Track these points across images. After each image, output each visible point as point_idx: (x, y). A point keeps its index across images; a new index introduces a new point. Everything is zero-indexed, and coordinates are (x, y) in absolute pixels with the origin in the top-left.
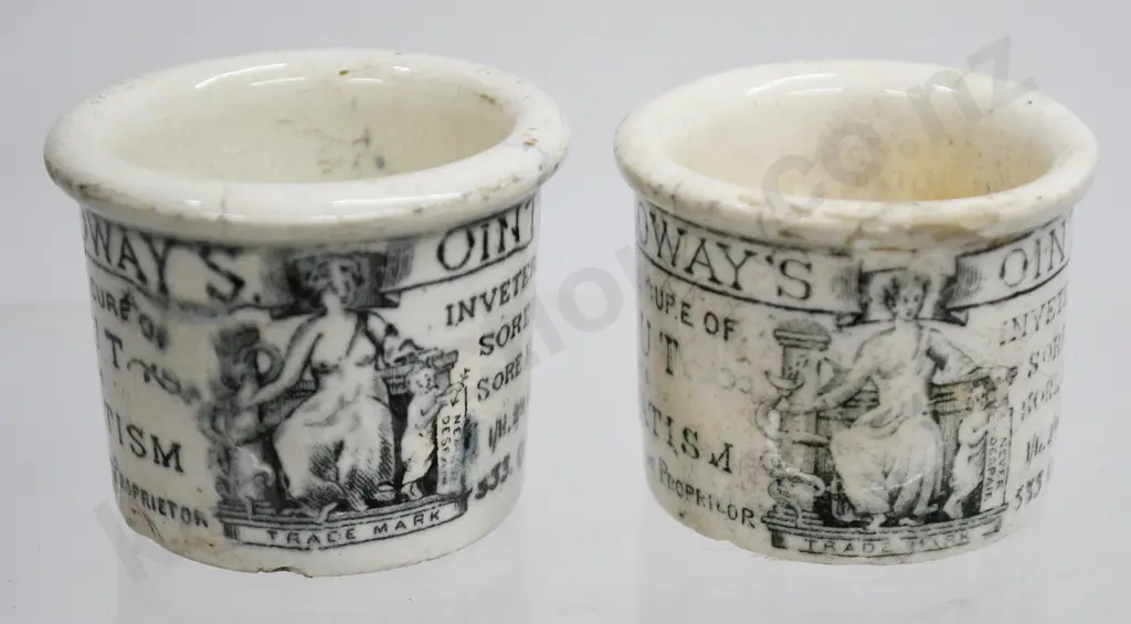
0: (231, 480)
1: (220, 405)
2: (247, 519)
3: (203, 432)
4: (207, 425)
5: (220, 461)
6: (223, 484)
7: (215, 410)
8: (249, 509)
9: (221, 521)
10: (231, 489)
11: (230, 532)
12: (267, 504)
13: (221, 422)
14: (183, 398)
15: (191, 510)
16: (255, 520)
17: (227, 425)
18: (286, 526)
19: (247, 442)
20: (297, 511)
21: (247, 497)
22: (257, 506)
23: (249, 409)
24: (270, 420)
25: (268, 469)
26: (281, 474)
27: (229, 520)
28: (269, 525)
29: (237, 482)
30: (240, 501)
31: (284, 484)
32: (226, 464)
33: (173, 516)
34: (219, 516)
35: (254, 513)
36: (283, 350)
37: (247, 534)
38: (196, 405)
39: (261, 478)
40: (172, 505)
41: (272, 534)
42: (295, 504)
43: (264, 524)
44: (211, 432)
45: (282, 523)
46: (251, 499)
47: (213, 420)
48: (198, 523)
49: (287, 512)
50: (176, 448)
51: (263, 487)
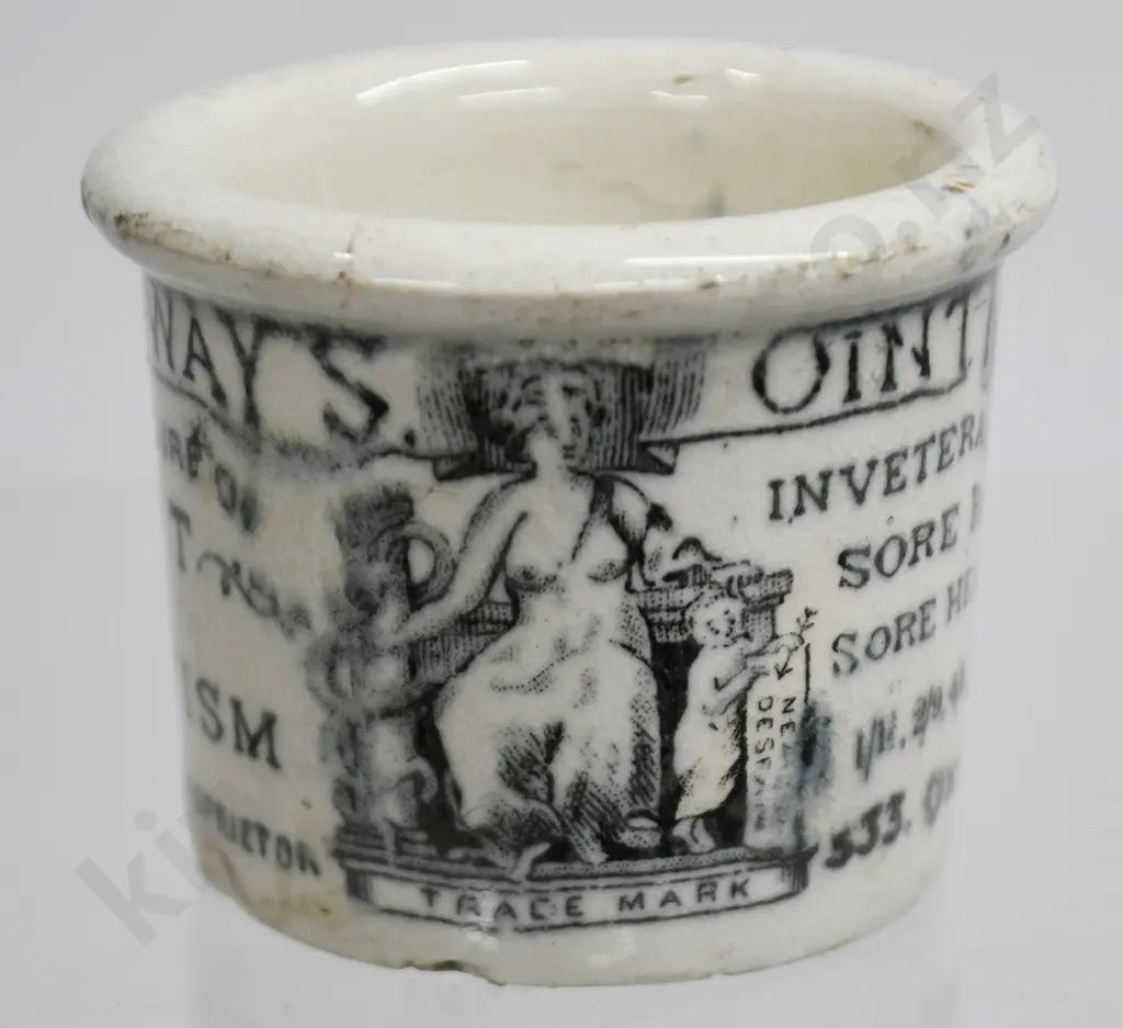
0: (360, 785)
2: (383, 862)
3: (313, 690)
4: (320, 680)
5: (341, 750)
6: (347, 795)
7: (336, 650)
9: (342, 865)
10: (359, 804)
11: (357, 888)
12: (421, 836)
13: (344, 673)
15: (293, 841)
16: (400, 866)
17: (356, 681)
18: (455, 882)
19: (388, 713)
20: (475, 853)
21: (385, 819)
22: (407, 840)
23: (394, 650)
24: (432, 672)
25: (422, 766)
26: (448, 780)
27: (355, 865)
28: (426, 878)
29: (370, 792)
30: (373, 827)
31: (452, 800)
32: (350, 755)
33: (263, 851)
34: (339, 854)
35: (400, 852)
36: (455, 542)
37: (389, 892)
38: (303, 639)
39: (409, 785)
40: (263, 832)
41: (430, 894)
42: (472, 839)
43: (415, 875)
44: (326, 692)
45: (447, 875)
46: (394, 825)
47: (332, 669)
48: (303, 868)
49: (457, 853)
50: (269, 722)
51: (413, 802)
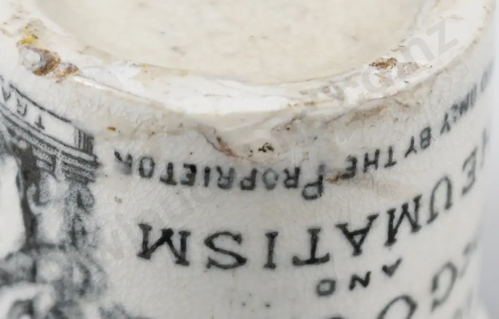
0: (73, 207)
1: (76, 297)
2: (64, 153)
4: (96, 278)
5: (84, 232)
7: (82, 293)
8: (59, 163)
9: (96, 157)
10: (75, 195)
11: (87, 141)
12: (40, 164)
13: (78, 277)
14: (123, 312)
15: (136, 176)
16: (54, 148)
18: (25, 126)
19: (51, 246)
20: (15, 141)
21: (59, 181)
22: (49, 165)
23: (44, 282)
24: (25, 261)
25: (34, 208)
26: (22, 194)
27: (85, 156)
28: (42, 137)
29: (67, 202)
30: (68, 179)
31: (21, 182)
32: (78, 228)
33: (170, 167)
34: (96, 164)
35: (54, 158)
37: (66, 135)
38: (107, 302)
39: (42, 200)
40: (169, 180)
41: (40, 125)
42: (15, 151)
43: (48, 140)
44: (93, 269)
45: (29, 133)
47: (87, 282)
48: (130, 157)
49: (23, 145)
50: (146, 252)
51: (41, 187)
